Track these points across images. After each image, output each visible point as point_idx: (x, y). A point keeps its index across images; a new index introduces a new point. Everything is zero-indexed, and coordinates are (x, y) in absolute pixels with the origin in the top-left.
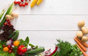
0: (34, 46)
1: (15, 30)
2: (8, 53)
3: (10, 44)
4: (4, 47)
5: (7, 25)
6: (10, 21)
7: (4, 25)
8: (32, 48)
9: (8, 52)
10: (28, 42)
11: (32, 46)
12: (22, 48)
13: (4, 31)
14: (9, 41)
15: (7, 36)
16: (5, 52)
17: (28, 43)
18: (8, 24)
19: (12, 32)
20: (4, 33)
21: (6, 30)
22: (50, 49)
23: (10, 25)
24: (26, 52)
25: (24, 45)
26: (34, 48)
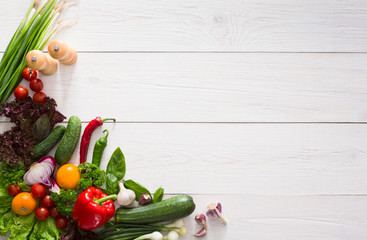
0: (147, 192)
1: (61, 118)
2: (30, 220)
3: (46, 177)
4: (12, 193)
5: (25, 96)
6: (39, 81)
7: (13, 99)
8: (136, 199)
9: (33, 216)
10: (118, 173)
11: (140, 191)
12: (97, 201)
13: (13, 125)
14: (42, 163)
15: (28, 144)
16: (18, 216)
17: (119, 179)
18: (31, 94)
19: (52, 129)
20: (15, 130)
21: (25, 116)
22: (219, 205)
23: (41, 98)
24: (112, 219)
25: (104, 187)
26: (146, 197)
